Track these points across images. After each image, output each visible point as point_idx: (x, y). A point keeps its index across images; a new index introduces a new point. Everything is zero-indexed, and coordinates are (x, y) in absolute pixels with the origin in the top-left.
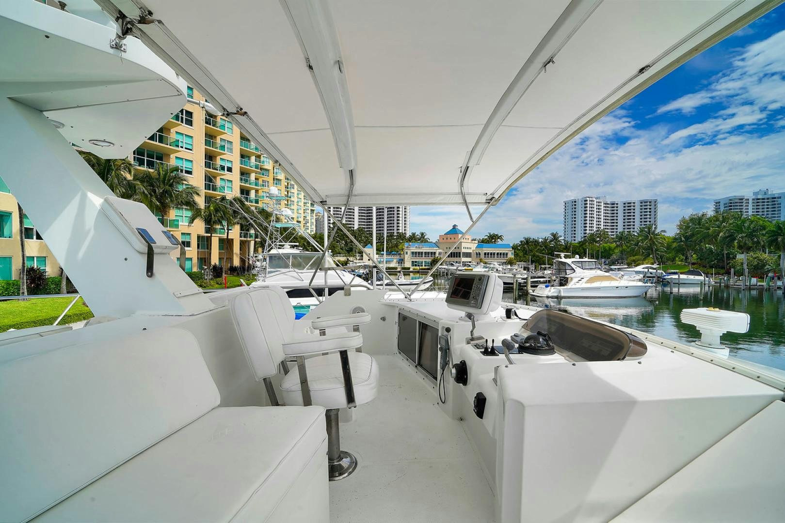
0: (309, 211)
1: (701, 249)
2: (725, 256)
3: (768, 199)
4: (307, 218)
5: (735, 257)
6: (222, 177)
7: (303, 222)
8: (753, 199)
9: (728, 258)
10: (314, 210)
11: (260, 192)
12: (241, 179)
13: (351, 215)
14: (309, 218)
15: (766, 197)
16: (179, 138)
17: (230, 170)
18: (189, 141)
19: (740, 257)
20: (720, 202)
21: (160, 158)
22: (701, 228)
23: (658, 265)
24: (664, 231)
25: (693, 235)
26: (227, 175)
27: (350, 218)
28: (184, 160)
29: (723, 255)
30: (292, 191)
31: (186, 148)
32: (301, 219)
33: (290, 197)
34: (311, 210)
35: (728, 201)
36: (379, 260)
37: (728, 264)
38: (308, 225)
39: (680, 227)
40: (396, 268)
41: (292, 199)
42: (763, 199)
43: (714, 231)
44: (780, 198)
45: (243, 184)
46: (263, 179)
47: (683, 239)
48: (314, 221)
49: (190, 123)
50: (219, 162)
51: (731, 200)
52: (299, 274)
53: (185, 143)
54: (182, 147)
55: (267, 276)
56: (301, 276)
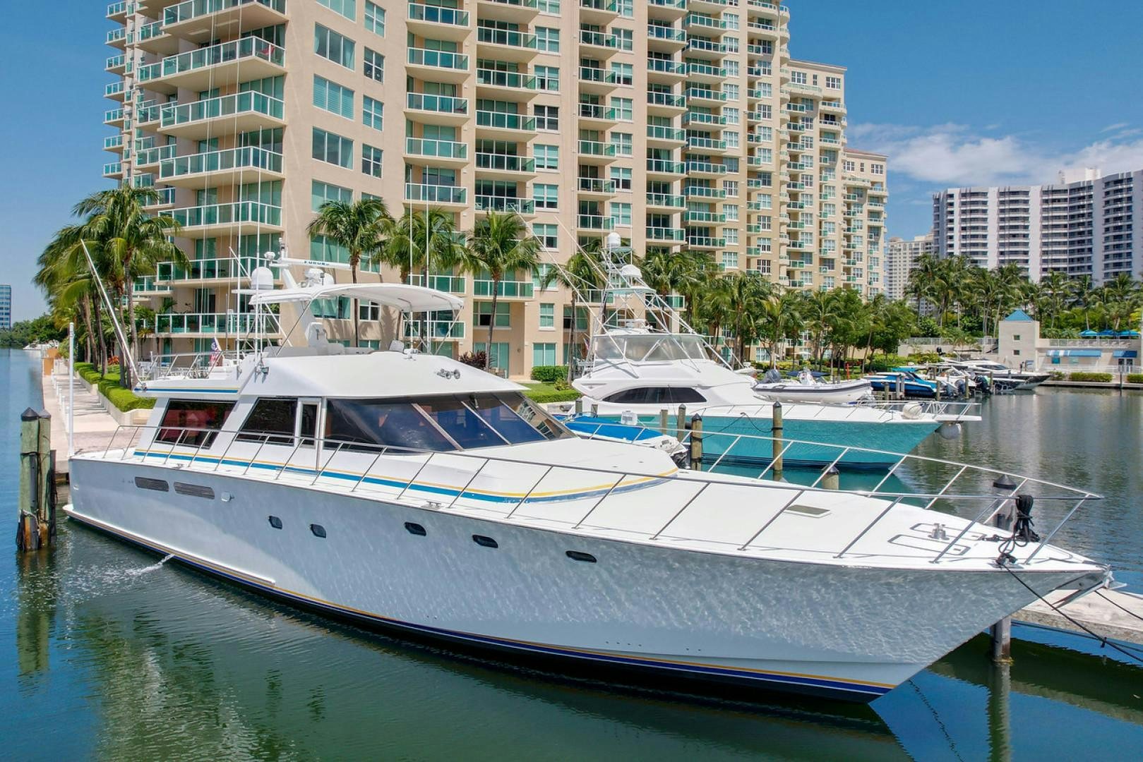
0: (864, 232)
4: (857, 250)
6: (612, 200)
7: (841, 261)
10: (878, 228)
11: (719, 207)
12: (649, 197)
13: (1016, 227)
14: (862, 247)
16: (540, 153)
17: (626, 184)
18: (553, 155)
21: (512, 191)
26: (620, 194)
27: (1014, 236)
28: (545, 187)
30: (807, 189)
31: (549, 167)
32: (835, 253)
33: (802, 207)
34: (871, 228)
36: (1051, 353)
38: (859, 265)
40: (1107, 378)
41: (807, 208)
45: (654, 206)
46: (725, 179)
48: (880, 253)
49: (554, 124)
50: (608, 176)
52: (634, 368)
53: (548, 159)
54: (543, 167)
55: (594, 369)
56: (636, 371)
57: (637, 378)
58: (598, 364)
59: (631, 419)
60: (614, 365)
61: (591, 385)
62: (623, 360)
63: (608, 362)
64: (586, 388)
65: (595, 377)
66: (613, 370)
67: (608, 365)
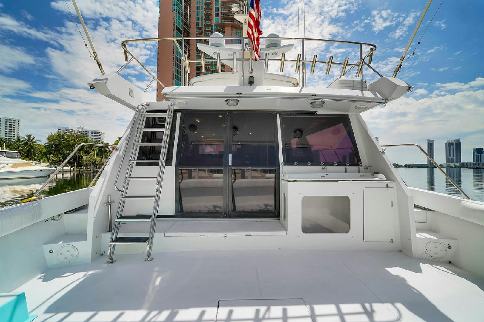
1: (63, 153)
2: (77, 157)
3: (84, 132)
5: (82, 158)
8: (77, 131)
9: (79, 158)
15: (83, 131)
19: (84, 158)
20: (60, 129)
22: (64, 141)
23: (38, 161)
24: (40, 141)
25: (60, 144)
29: (77, 156)
35: (65, 130)
37: (79, 161)
39: (48, 139)
42: (82, 131)
43: (72, 143)
44: (89, 132)
47: (54, 146)
51: (66, 129)
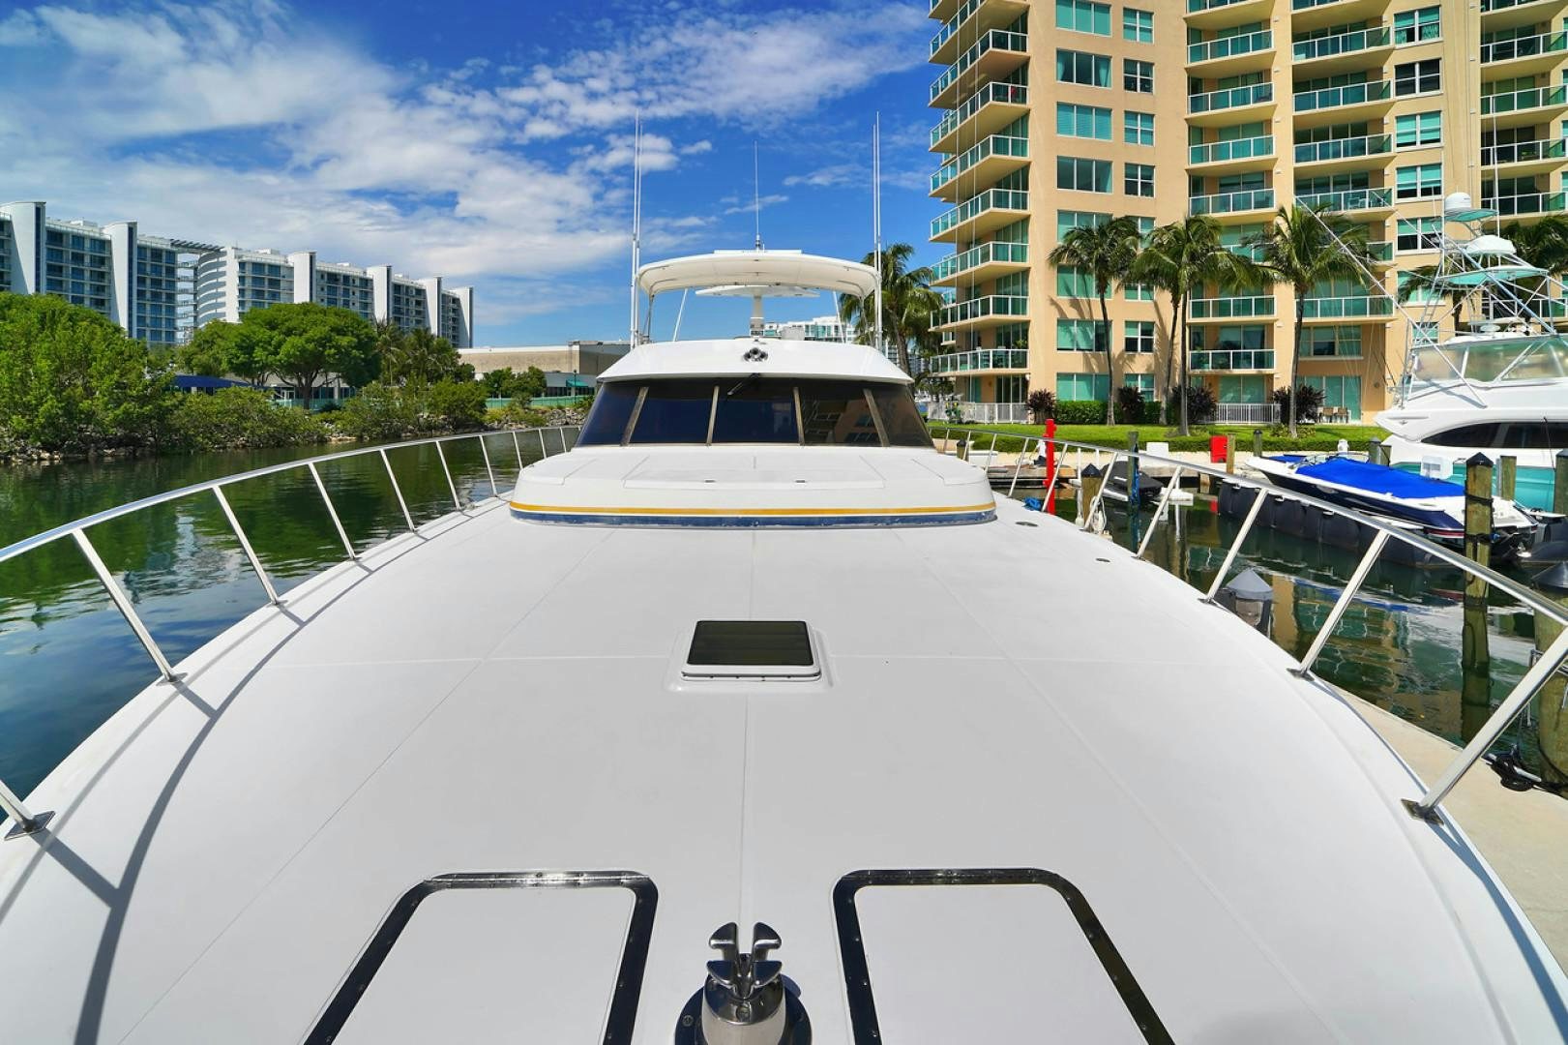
16: (1407, 127)
18: (1431, 123)
28: (1419, 169)
31: (1422, 142)
49: (1430, 84)
52: (1478, 392)
53: (1422, 132)
54: (1414, 143)
55: (1410, 395)
56: (1482, 396)
57: (1485, 407)
58: (1416, 388)
59: (1437, 467)
60: (1444, 390)
61: (1403, 420)
62: (1461, 382)
63: (1434, 385)
64: (1396, 423)
65: (1411, 408)
66: (1442, 395)
67: (1434, 389)
